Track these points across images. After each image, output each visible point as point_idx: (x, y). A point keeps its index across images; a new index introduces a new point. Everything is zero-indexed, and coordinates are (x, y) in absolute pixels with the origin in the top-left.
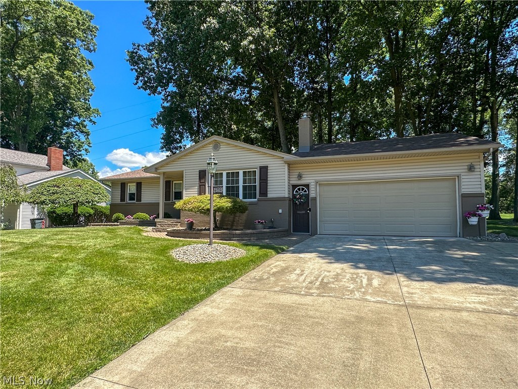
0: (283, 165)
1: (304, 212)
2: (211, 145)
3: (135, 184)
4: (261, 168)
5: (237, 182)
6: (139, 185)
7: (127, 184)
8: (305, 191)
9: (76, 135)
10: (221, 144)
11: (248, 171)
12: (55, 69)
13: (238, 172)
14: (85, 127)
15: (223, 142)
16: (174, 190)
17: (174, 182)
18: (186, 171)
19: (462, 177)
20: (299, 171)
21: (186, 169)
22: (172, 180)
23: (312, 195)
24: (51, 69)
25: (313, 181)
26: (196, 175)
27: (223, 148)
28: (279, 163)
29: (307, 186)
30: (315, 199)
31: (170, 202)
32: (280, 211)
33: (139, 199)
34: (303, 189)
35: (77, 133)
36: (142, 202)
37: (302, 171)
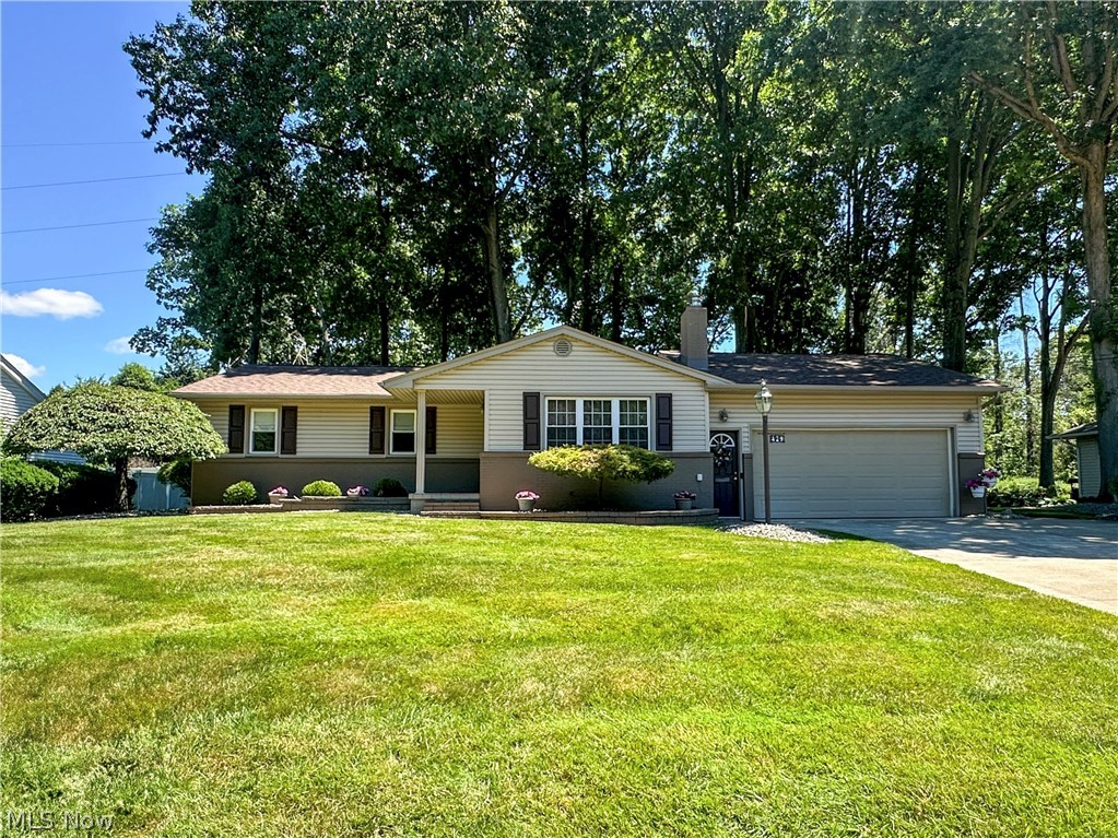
0: (702, 393)
1: (727, 480)
2: (552, 343)
3: (276, 410)
4: (659, 397)
5: (608, 420)
6: (289, 414)
7: (249, 409)
8: (730, 443)
10: (574, 344)
11: (630, 401)
13: (610, 402)
15: (577, 340)
16: (391, 429)
17: (393, 411)
18: (492, 392)
19: (959, 429)
20: (724, 406)
21: (492, 387)
22: (389, 405)
23: (745, 448)
25: (746, 425)
26: (516, 403)
27: (578, 351)
28: (696, 388)
29: (735, 434)
30: (750, 457)
31: (384, 456)
32: (700, 477)
33: (289, 449)
34: (725, 438)
36: (298, 455)
37: (728, 406)
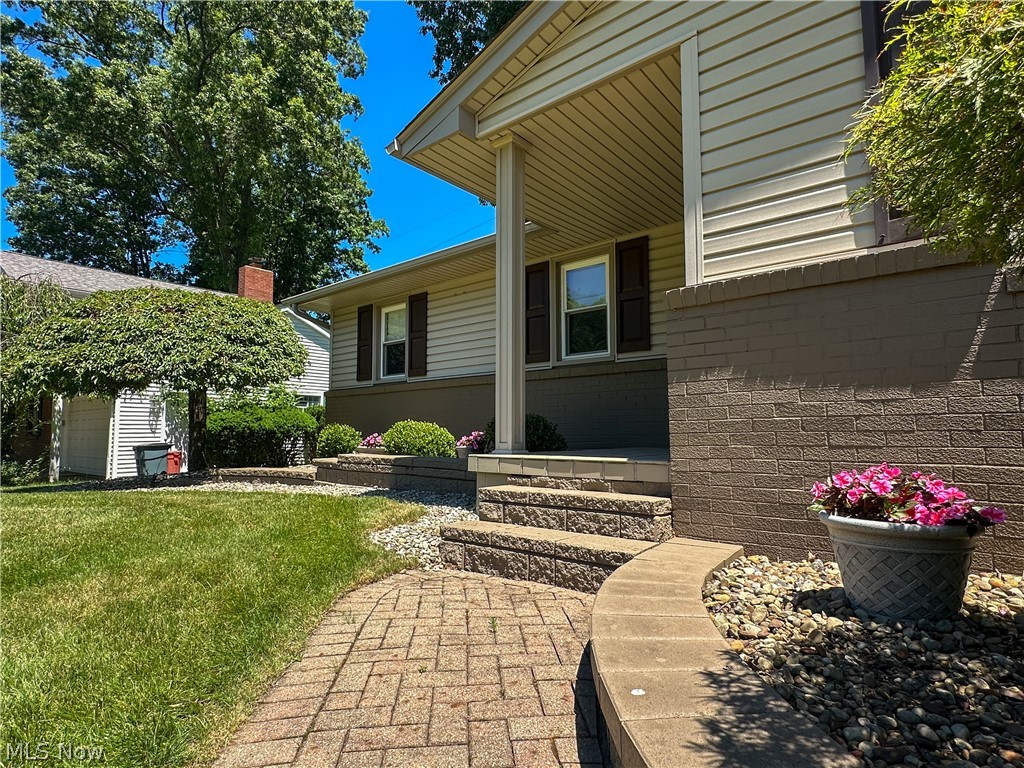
3: (403, 306)
6: (418, 307)
7: (379, 309)
9: (345, 275)
12: (264, 91)
14: (360, 258)
16: (563, 306)
17: (565, 266)
22: (557, 256)
24: (256, 92)
31: (550, 364)
33: (419, 366)
35: (348, 272)
36: (430, 375)
